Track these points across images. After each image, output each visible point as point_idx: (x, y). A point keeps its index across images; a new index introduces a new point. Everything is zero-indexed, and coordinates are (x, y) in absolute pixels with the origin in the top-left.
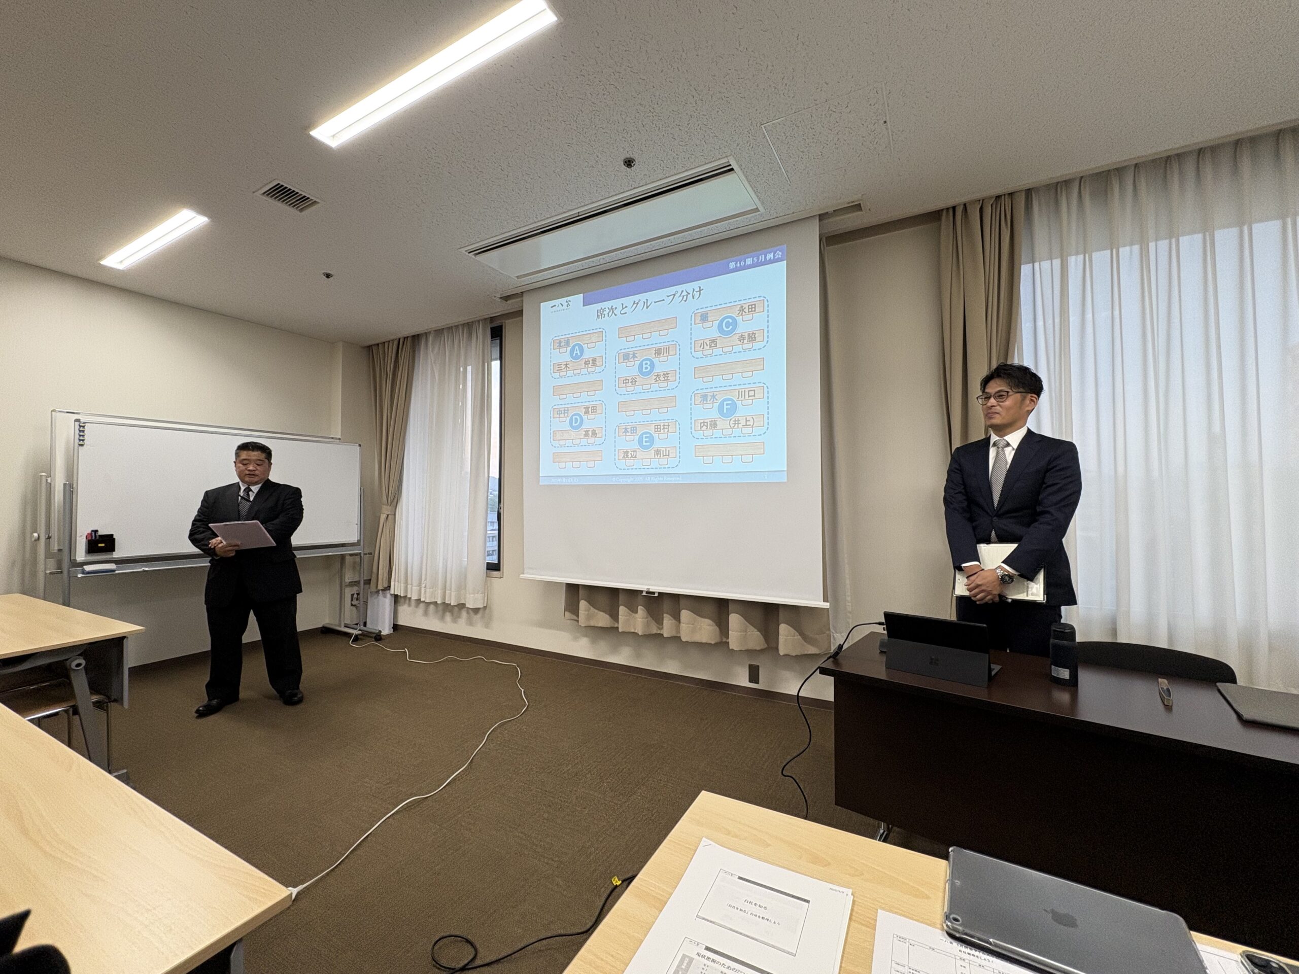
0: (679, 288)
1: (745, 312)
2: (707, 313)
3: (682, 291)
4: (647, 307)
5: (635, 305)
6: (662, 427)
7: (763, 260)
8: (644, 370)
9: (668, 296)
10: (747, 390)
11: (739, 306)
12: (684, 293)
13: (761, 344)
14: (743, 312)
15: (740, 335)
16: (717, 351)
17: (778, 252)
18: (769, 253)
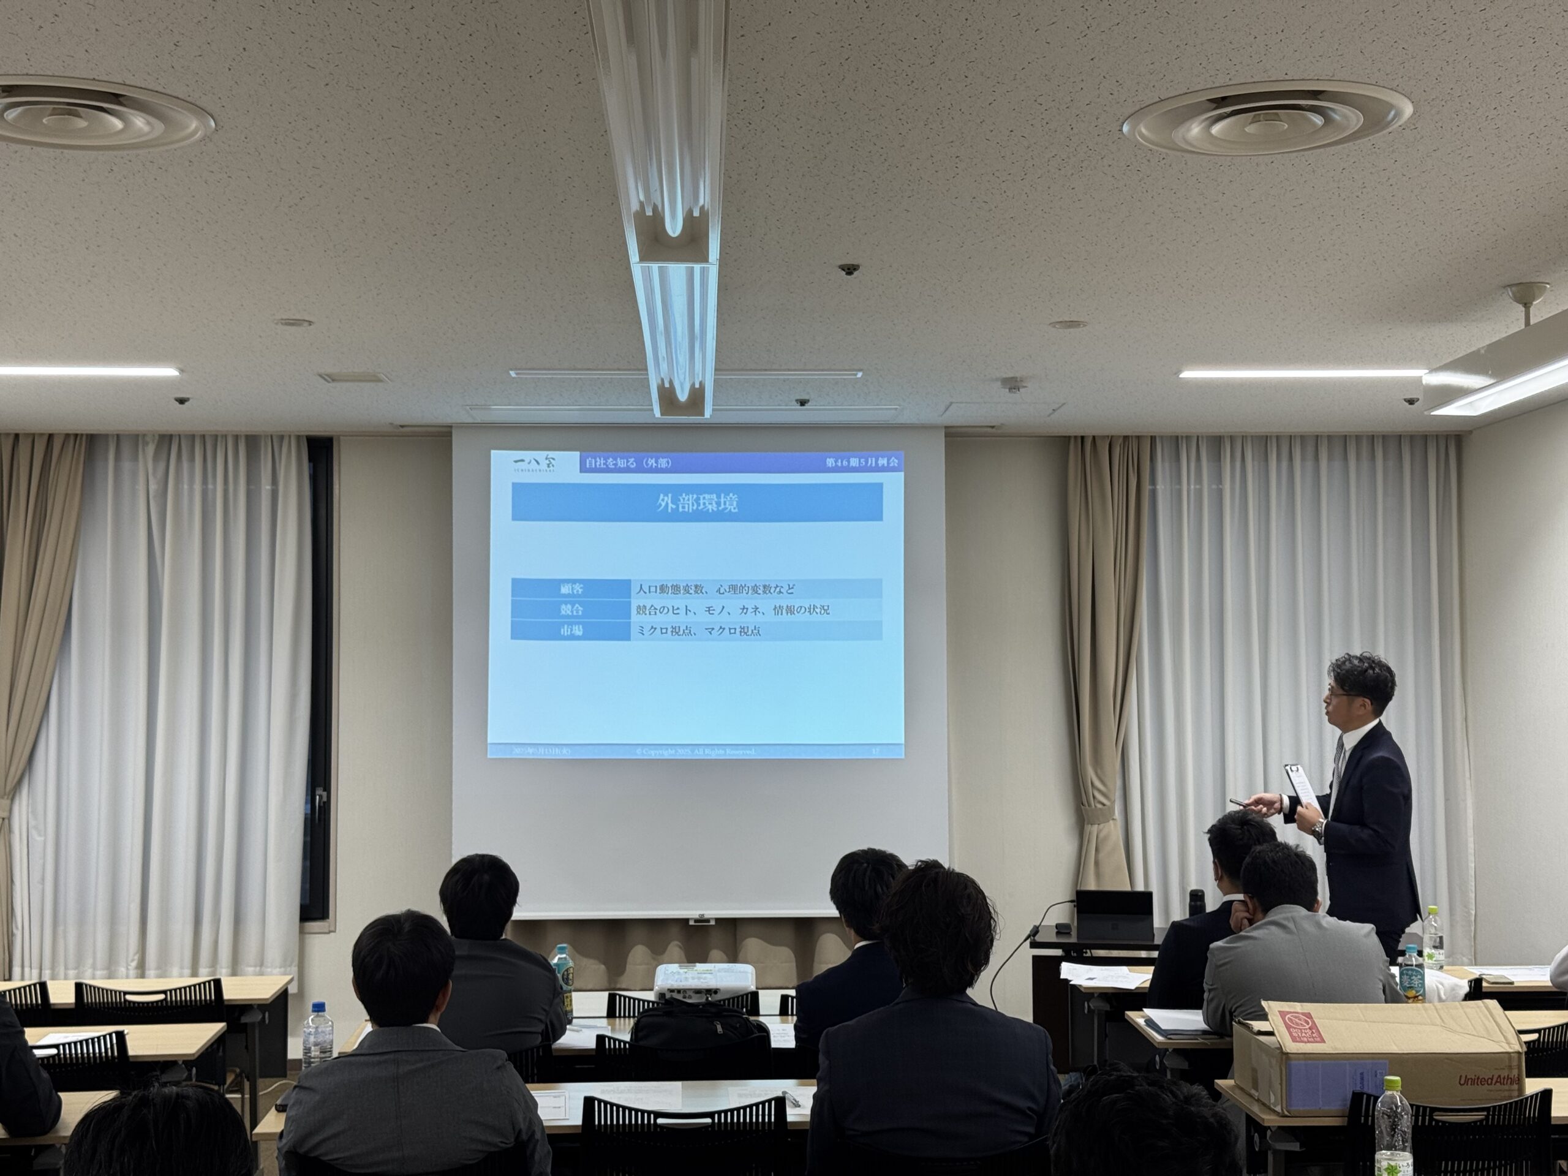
17: (893, 458)
18: (882, 457)
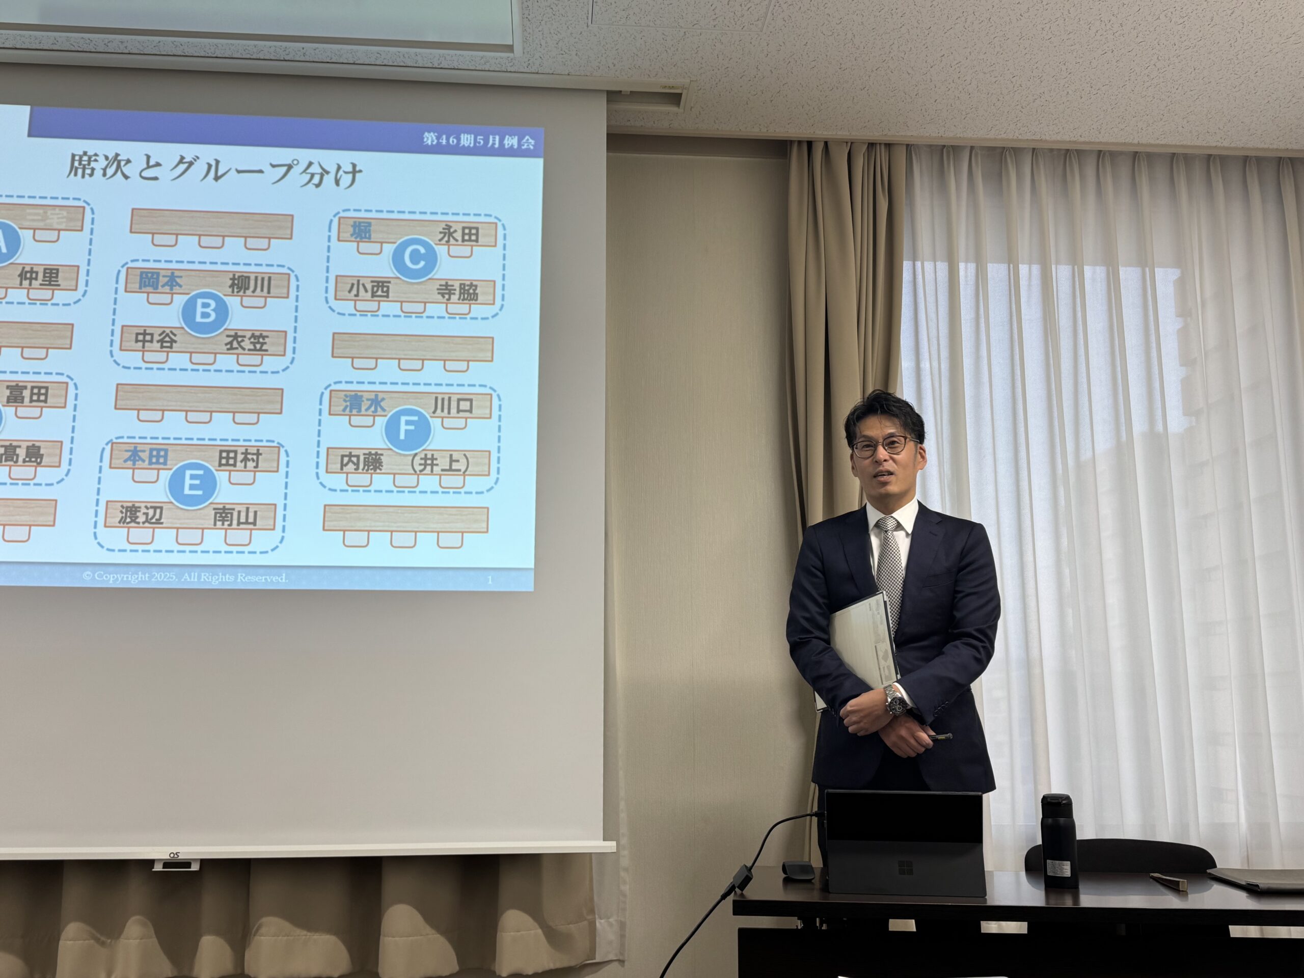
0: (304, 155)
1: (457, 240)
2: (370, 224)
3: (310, 164)
4: (217, 178)
5: (183, 167)
6: (240, 457)
7: (497, 146)
8: (199, 319)
9: (273, 166)
10: (454, 399)
11: (443, 225)
12: (315, 169)
13: (488, 311)
14: (451, 239)
15: (443, 283)
16: (388, 307)
17: (527, 137)
18: (510, 136)
